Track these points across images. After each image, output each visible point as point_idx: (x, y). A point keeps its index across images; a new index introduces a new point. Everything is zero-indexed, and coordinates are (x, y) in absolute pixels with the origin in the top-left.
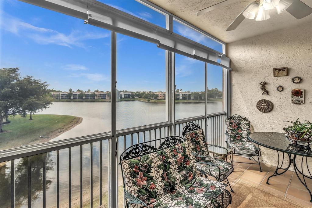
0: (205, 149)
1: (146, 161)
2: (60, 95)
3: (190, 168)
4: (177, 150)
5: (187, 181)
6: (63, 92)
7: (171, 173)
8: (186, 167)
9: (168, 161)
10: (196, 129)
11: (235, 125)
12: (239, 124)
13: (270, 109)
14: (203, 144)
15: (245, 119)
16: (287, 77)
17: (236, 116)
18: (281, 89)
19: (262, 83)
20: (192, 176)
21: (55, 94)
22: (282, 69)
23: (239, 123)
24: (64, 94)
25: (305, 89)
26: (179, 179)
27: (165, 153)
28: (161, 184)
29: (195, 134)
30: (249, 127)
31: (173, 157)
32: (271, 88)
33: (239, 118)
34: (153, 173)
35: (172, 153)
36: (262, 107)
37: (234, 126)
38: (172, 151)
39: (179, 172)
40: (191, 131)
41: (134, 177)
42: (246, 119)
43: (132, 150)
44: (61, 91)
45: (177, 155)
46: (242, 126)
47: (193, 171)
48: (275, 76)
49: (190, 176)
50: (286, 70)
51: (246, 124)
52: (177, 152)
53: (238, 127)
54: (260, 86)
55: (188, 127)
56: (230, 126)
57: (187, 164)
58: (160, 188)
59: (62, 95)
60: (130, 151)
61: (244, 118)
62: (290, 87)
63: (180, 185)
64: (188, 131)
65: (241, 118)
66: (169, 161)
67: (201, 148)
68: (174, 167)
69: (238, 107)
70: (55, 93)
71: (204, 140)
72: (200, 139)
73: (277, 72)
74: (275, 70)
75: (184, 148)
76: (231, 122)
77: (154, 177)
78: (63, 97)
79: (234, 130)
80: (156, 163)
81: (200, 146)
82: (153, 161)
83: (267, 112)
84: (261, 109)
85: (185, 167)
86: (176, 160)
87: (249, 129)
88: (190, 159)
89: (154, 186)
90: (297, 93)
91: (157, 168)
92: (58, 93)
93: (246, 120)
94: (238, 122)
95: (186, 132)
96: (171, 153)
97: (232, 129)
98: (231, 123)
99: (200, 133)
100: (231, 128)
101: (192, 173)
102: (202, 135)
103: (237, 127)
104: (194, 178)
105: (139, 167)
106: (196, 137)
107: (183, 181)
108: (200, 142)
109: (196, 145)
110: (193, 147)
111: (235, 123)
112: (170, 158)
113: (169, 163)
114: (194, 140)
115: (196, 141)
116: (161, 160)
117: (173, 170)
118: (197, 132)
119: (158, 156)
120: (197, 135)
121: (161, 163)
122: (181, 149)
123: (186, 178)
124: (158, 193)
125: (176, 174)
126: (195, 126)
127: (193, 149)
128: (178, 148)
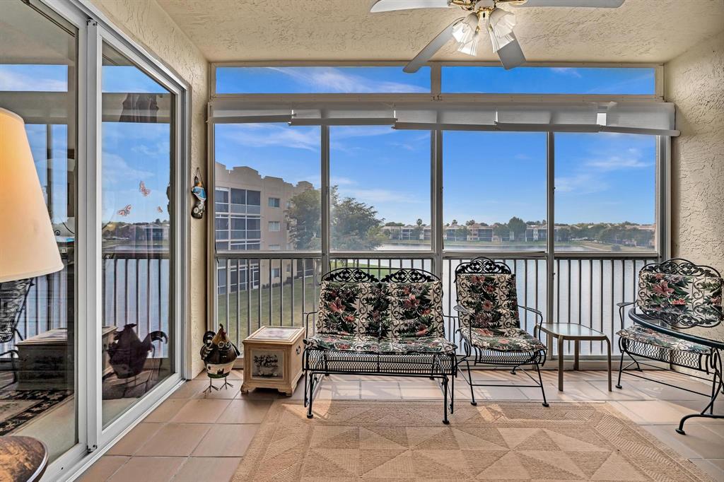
0: (504, 312)
1: (350, 288)
2: (402, 232)
4: (411, 289)
5: (412, 334)
6: (407, 226)
7: (387, 315)
8: (419, 316)
10: (496, 273)
11: (666, 285)
12: (681, 284)
14: (506, 302)
15: (708, 273)
17: (680, 262)
20: (425, 331)
21: (393, 230)
23: (681, 282)
24: (408, 231)
26: (396, 326)
27: (385, 287)
28: (364, 321)
29: (486, 280)
31: (398, 296)
33: (685, 269)
34: (357, 305)
35: (400, 290)
37: (663, 287)
38: (400, 288)
39: (402, 319)
40: (480, 273)
41: (329, 300)
42: (713, 272)
43: (340, 273)
44: (403, 224)
45: (408, 295)
46: (689, 289)
49: (422, 329)
51: (706, 286)
52: (410, 291)
53: (674, 293)
56: (649, 288)
57: (423, 313)
58: (361, 325)
60: (337, 274)
61: (704, 269)
63: (397, 334)
65: (693, 270)
66: (389, 299)
67: (498, 307)
68: (397, 309)
69: (696, 237)
70: (393, 228)
71: (512, 294)
72: (501, 294)
75: (427, 288)
76: (654, 277)
77: (358, 310)
78: (405, 235)
79: (660, 297)
80: (364, 294)
81: (494, 304)
82: (361, 292)
85: (417, 315)
86: (401, 300)
89: (352, 319)
91: (365, 302)
92: (398, 228)
93: (713, 276)
94: (676, 279)
96: (397, 289)
97: (654, 297)
98: (653, 280)
99: (501, 281)
101: (428, 327)
102: (508, 285)
103: (672, 290)
104: (429, 335)
105: (339, 292)
106: (488, 286)
107: (404, 331)
108: (498, 298)
109: (483, 300)
110: (470, 300)
111: (666, 280)
112: (392, 295)
113: (388, 302)
114: (481, 289)
115: (485, 293)
116: (374, 294)
117: (392, 313)
118: (495, 277)
119: (371, 287)
120: (492, 283)
121: (373, 297)
122: (420, 289)
123: (413, 330)
124: (356, 329)
125: (397, 319)
126: (494, 265)
127: (469, 304)
128: (415, 287)
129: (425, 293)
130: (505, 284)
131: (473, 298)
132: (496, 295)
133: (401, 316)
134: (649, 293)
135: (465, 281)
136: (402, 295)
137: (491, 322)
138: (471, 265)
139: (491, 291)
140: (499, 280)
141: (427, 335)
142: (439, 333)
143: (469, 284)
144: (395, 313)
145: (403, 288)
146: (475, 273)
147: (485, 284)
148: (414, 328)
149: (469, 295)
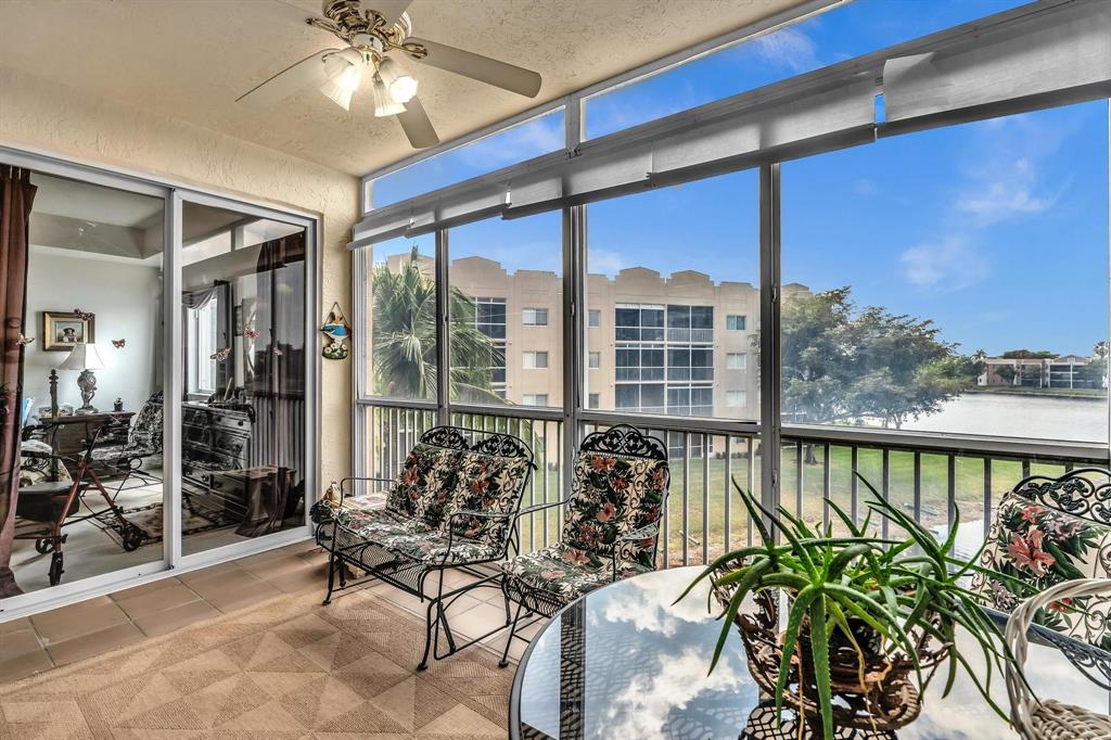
2: (1048, 371)
4: (489, 464)
6: (1065, 359)
8: (480, 508)
11: (1039, 542)
12: (1073, 545)
14: (634, 513)
20: (476, 530)
21: (1023, 367)
23: (1072, 539)
24: (1066, 368)
27: (463, 458)
28: (427, 501)
29: (615, 466)
34: (429, 478)
37: (1032, 547)
41: (408, 467)
43: (438, 432)
44: (1052, 353)
46: (1087, 565)
49: (473, 528)
56: (1004, 543)
57: (486, 504)
58: (422, 507)
59: (1054, 368)
60: (434, 434)
70: (1023, 362)
71: (648, 499)
72: (633, 495)
78: (1060, 377)
86: (470, 480)
92: (1038, 363)
94: (1065, 529)
97: (1007, 568)
99: (640, 471)
102: (645, 481)
103: (1050, 561)
105: (419, 458)
106: (618, 478)
108: (628, 502)
109: (604, 501)
110: (582, 497)
111: (1042, 527)
113: (458, 479)
114: (606, 482)
115: (610, 490)
117: (457, 496)
118: (632, 463)
119: (449, 455)
120: (624, 473)
121: (447, 470)
124: (416, 511)
125: (457, 507)
126: (642, 441)
127: (579, 503)
128: (494, 463)
129: (497, 474)
130: (643, 478)
131: (588, 496)
132: (626, 495)
133: (464, 503)
134: (1000, 556)
135: (582, 464)
136: (475, 473)
137: (603, 542)
138: (606, 437)
139: (621, 487)
140: (636, 469)
142: (491, 538)
143: (587, 469)
144: (460, 497)
145: (481, 462)
146: (608, 451)
147: (612, 473)
148: (467, 525)
149: (583, 490)
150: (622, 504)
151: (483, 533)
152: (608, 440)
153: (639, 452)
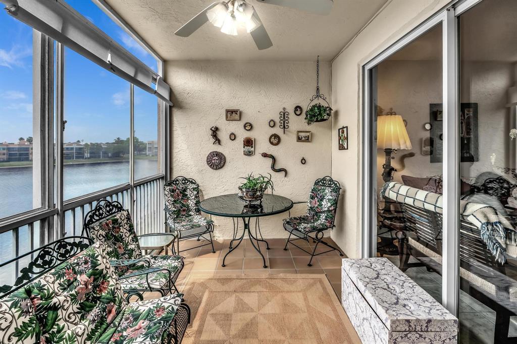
0: (133, 246)
3: (109, 296)
4: (74, 269)
5: (104, 326)
7: (60, 331)
8: (99, 298)
9: (52, 303)
10: (115, 213)
12: (185, 190)
13: (222, 165)
14: (130, 238)
15: (192, 182)
16: (239, 122)
17: (180, 178)
18: (233, 137)
19: (213, 129)
20: (114, 310)
22: (235, 112)
25: (255, 137)
26: (83, 333)
27: (41, 289)
29: (113, 223)
30: (198, 193)
31: (64, 289)
32: (223, 135)
33: (183, 182)
35: (62, 280)
36: (213, 161)
37: (178, 194)
38: (60, 276)
39: (82, 318)
40: (104, 217)
42: (194, 181)
45: (76, 279)
46: (188, 192)
47: (115, 300)
48: (228, 119)
49: (110, 312)
50: (238, 113)
51: (194, 189)
52: (75, 273)
53: (182, 196)
54: (211, 132)
55: (96, 212)
56: (172, 196)
57: (101, 291)
61: (191, 180)
62: (242, 135)
64: (97, 220)
65: (186, 181)
66: (55, 304)
67: (127, 245)
68: (70, 310)
71: (131, 229)
72: (124, 231)
73: (229, 115)
74: (227, 111)
75: (93, 257)
76: (173, 189)
79: (178, 200)
80: (8, 327)
81: (123, 243)
83: (219, 169)
84: (211, 165)
85: (95, 299)
86: (73, 292)
87: (197, 195)
88: (109, 277)
90: (249, 142)
93: (194, 183)
94: (183, 188)
95: (93, 222)
96: (58, 281)
97: (175, 201)
98: (173, 191)
99: (123, 219)
100: (173, 199)
101: (114, 303)
102: (127, 221)
104: (120, 312)
106: (116, 228)
107: (93, 332)
108: (124, 236)
109: (115, 245)
111: (178, 189)
112: (57, 295)
113: (55, 308)
114: (112, 234)
115: (115, 237)
116: (28, 312)
117: (66, 321)
118: (117, 217)
119: (15, 305)
120: (117, 224)
121: (26, 319)
122: (86, 262)
123: (102, 320)
125: (76, 324)
126: (112, 205)
128: (78, 264)
129: (95, 265)
131: (110, 247)
132: (122, 234)
133: (80, 315)
135: (100, 232)
136: (69, 286)
139: (118, 232)
140: (121, 219)
141: (118, 314)
143: (102, 233)
144: (69, 317)
145: (63, 275)
147: (113, 228)
148: (102, 317)
149: (107, 245)
150: (122, 239)
151: (120, 303)
152: (97, 213)
153: (113, 212)
